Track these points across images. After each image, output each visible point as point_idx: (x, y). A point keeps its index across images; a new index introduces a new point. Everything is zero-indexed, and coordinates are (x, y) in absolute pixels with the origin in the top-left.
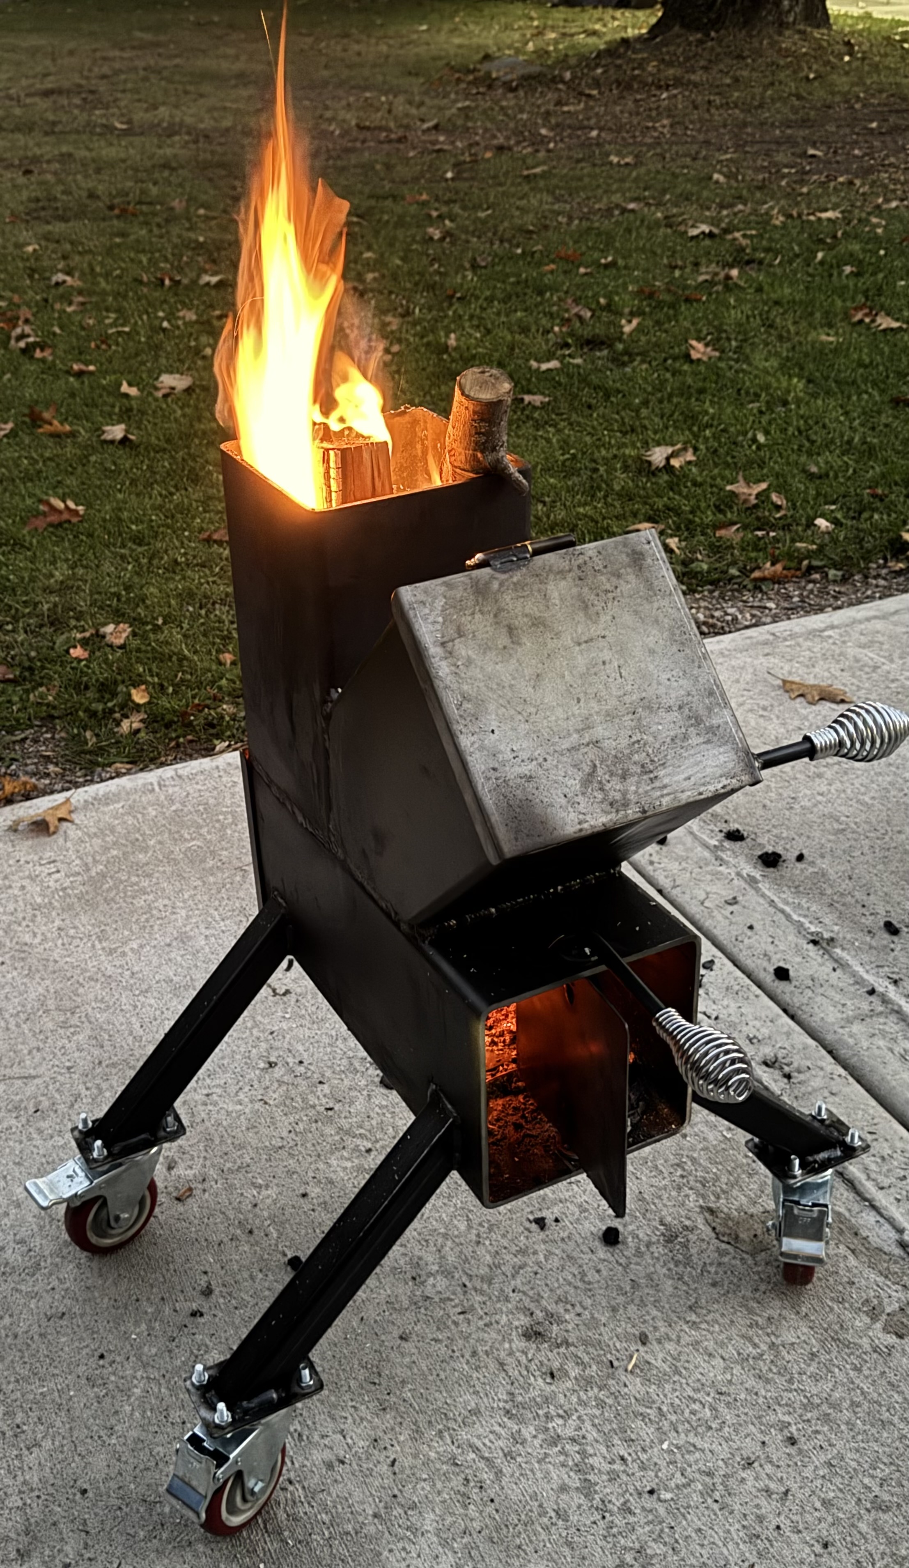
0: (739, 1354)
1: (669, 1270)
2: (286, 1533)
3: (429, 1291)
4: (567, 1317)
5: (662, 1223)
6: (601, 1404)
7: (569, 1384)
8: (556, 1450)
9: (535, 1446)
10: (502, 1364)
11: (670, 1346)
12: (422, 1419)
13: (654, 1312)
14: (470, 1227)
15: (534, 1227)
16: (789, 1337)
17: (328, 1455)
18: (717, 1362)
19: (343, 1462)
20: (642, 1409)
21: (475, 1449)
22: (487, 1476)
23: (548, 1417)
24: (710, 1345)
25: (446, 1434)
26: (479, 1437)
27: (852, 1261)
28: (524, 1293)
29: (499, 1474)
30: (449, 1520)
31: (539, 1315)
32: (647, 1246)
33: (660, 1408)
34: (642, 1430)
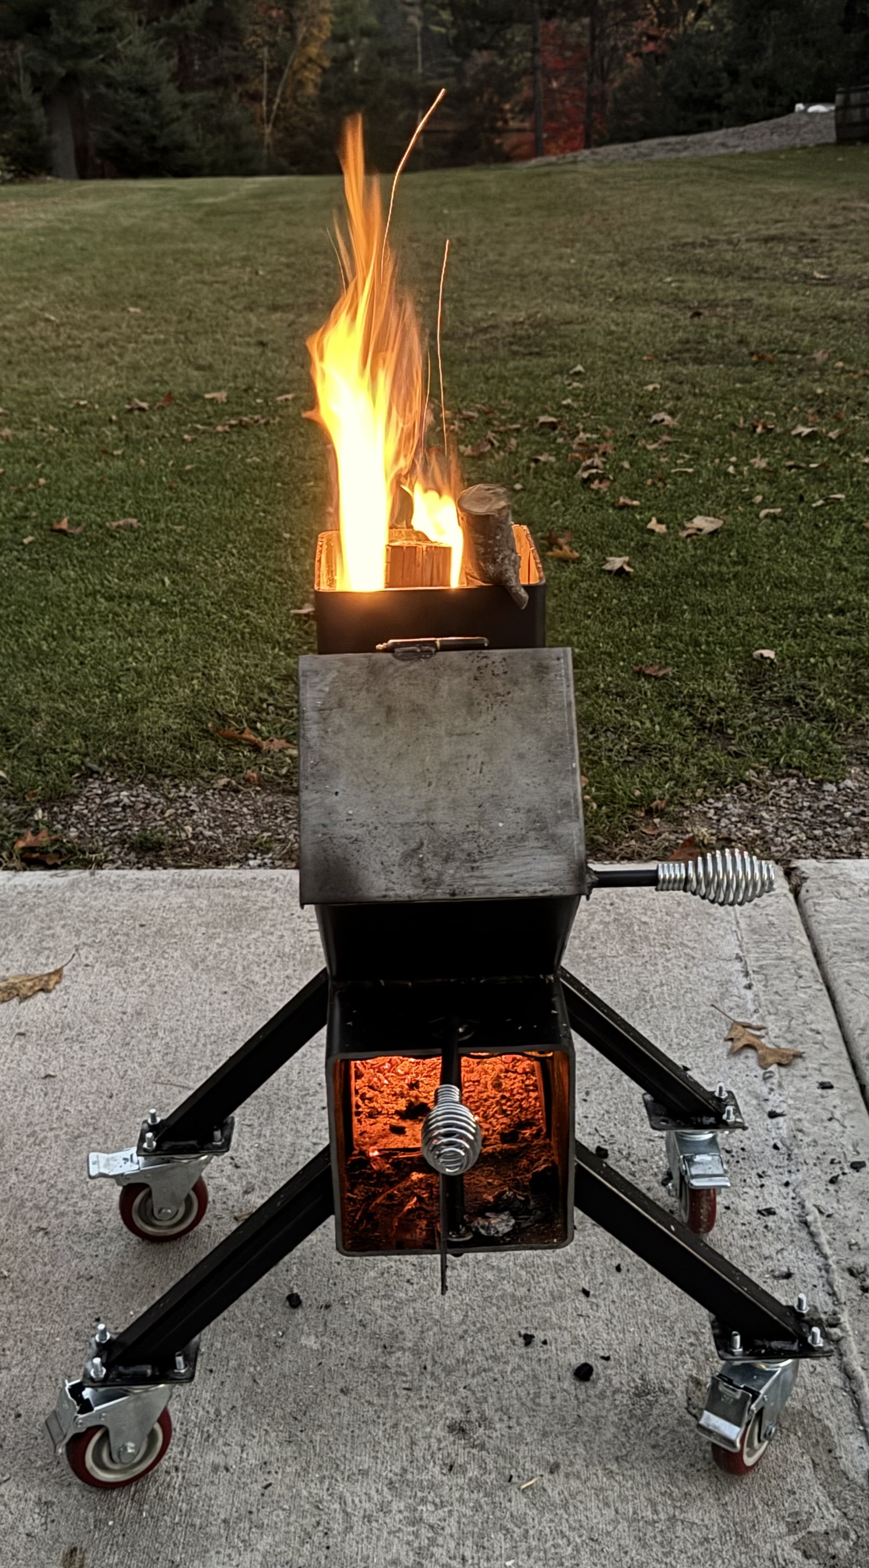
0: (635, 1513)
1: (621, 1419)
2: (146, 1507)
3: (392, 1361)
4: (498, 1426)
5: (642, 1378)
6: (478, 1507)
7: (461, 1481)
8: (411, 1529)
9: (394, 1520)
10: (413, 1443)
11: (574, 1484)
12: (315, 1462)
13: (580, 1450)
14: (463, 1322)
15: (521, 1341)
16: (693, 1516)
17: (220, 1460)
18: (610, 1513)
19: (227, 1470)
20: (510, 1525)
21: (343, 1502)
22: (337, 1527)
23: (423, 1501)
24: (612, 1496)
25: (327, 1482)
26: (352, 1493)
27: (808, 1473)
28: (474, 1393)
29: (349, 1529)
30: (283, 1548)
31: (474, 1415)
32: (614, 1393)
33: (527, 1531)
34: (499, 1543)
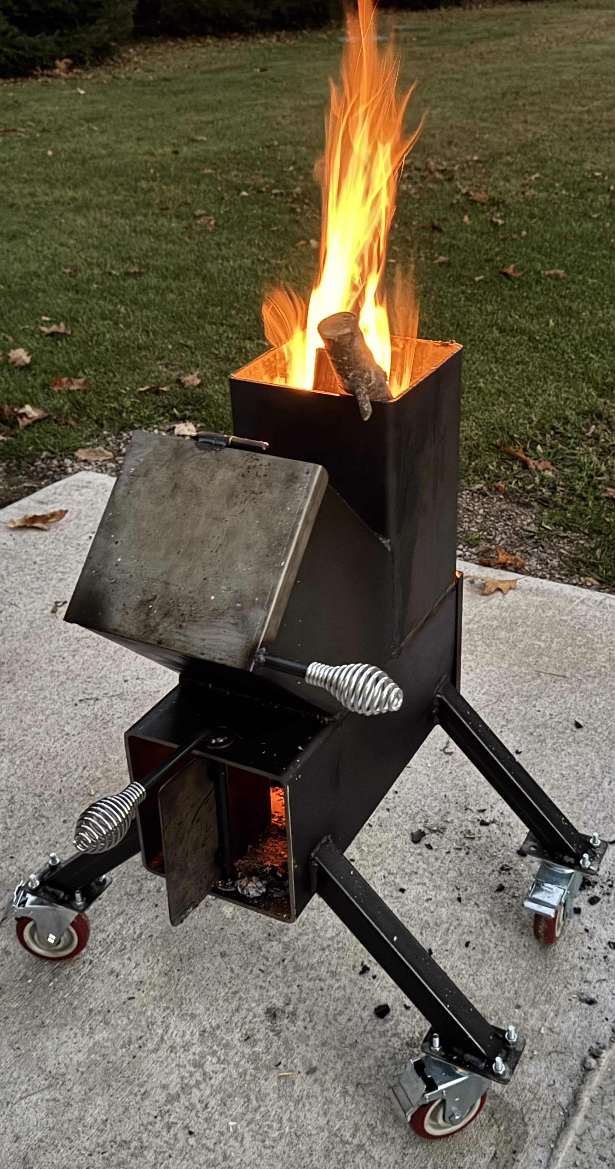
0: (339, 1129)
1: (383, 1057)
2: (56, 979)
3: (266, 946)
4: (299, 1023)
6: (242, 1075)
7: (248, 1051)
8: (192, 1069)
9: (186, 1058)
10: (237, 1010)
11: (317, 1088)
12: (172, 994)
13: (339, 1066)
14: (332, 939)
15: (360, 969)
16: (376, 1152)
17: (118, 968)
18: (322, 1121)
19: (117, 976)
20: (252, 1097)
21: (166, 1030)
22: (150, 1046)
23: (214, 1054)
24: (333, 1109)
25: (167, 1012)
26: (176, 1027)
27: (484, 1161)
28: (301, 992)
29: (156, 1050)
30: (109, 1044)
31: (290, 1008)
32: (394, 1035)
33: (260, 1107)
34: (237, 1106)
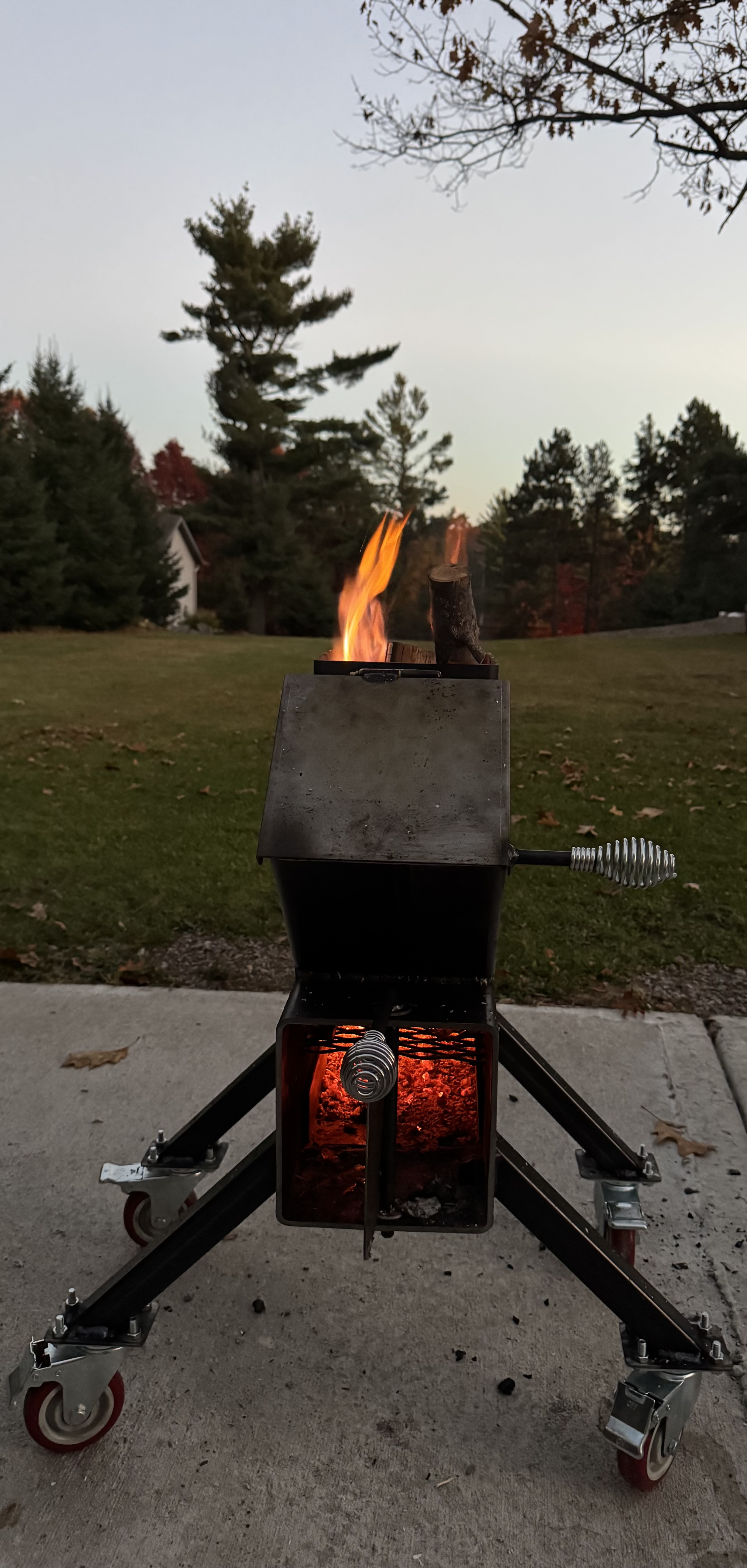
0: (541, 1519)
1: (536, 1431)
2: (89, 1472)
3: (335, 1364)
4: (423, 1428)
5: (559, 1397)
6: (394, 1501)
7: (382, 1474)
8: (328, 1515)
9: (315, 1505)
10: (343, 1437)
11: (487, 1487)
12: (251, 1445)
13: (496, 1455)
14: (404, 1337)
15: (453, 1356)
16: (597, 1527)
17: (165, 1437)
18: (518, 1517)
19: (170, 1445)
20: (422, 1521)
21: (270, 1484)
22: (260, 1508)
23: (345, 1490)
24: (521, 1501)
25: (259, 1464)
26: (279, 1478)
27: (709, 1495)
28: (404, 1396)
29: (271, 1510)
30: (205, 1522)
31: (403, 1416)
32: (533, 1407)
33: (437, 1527)
34: (409, 1536)
